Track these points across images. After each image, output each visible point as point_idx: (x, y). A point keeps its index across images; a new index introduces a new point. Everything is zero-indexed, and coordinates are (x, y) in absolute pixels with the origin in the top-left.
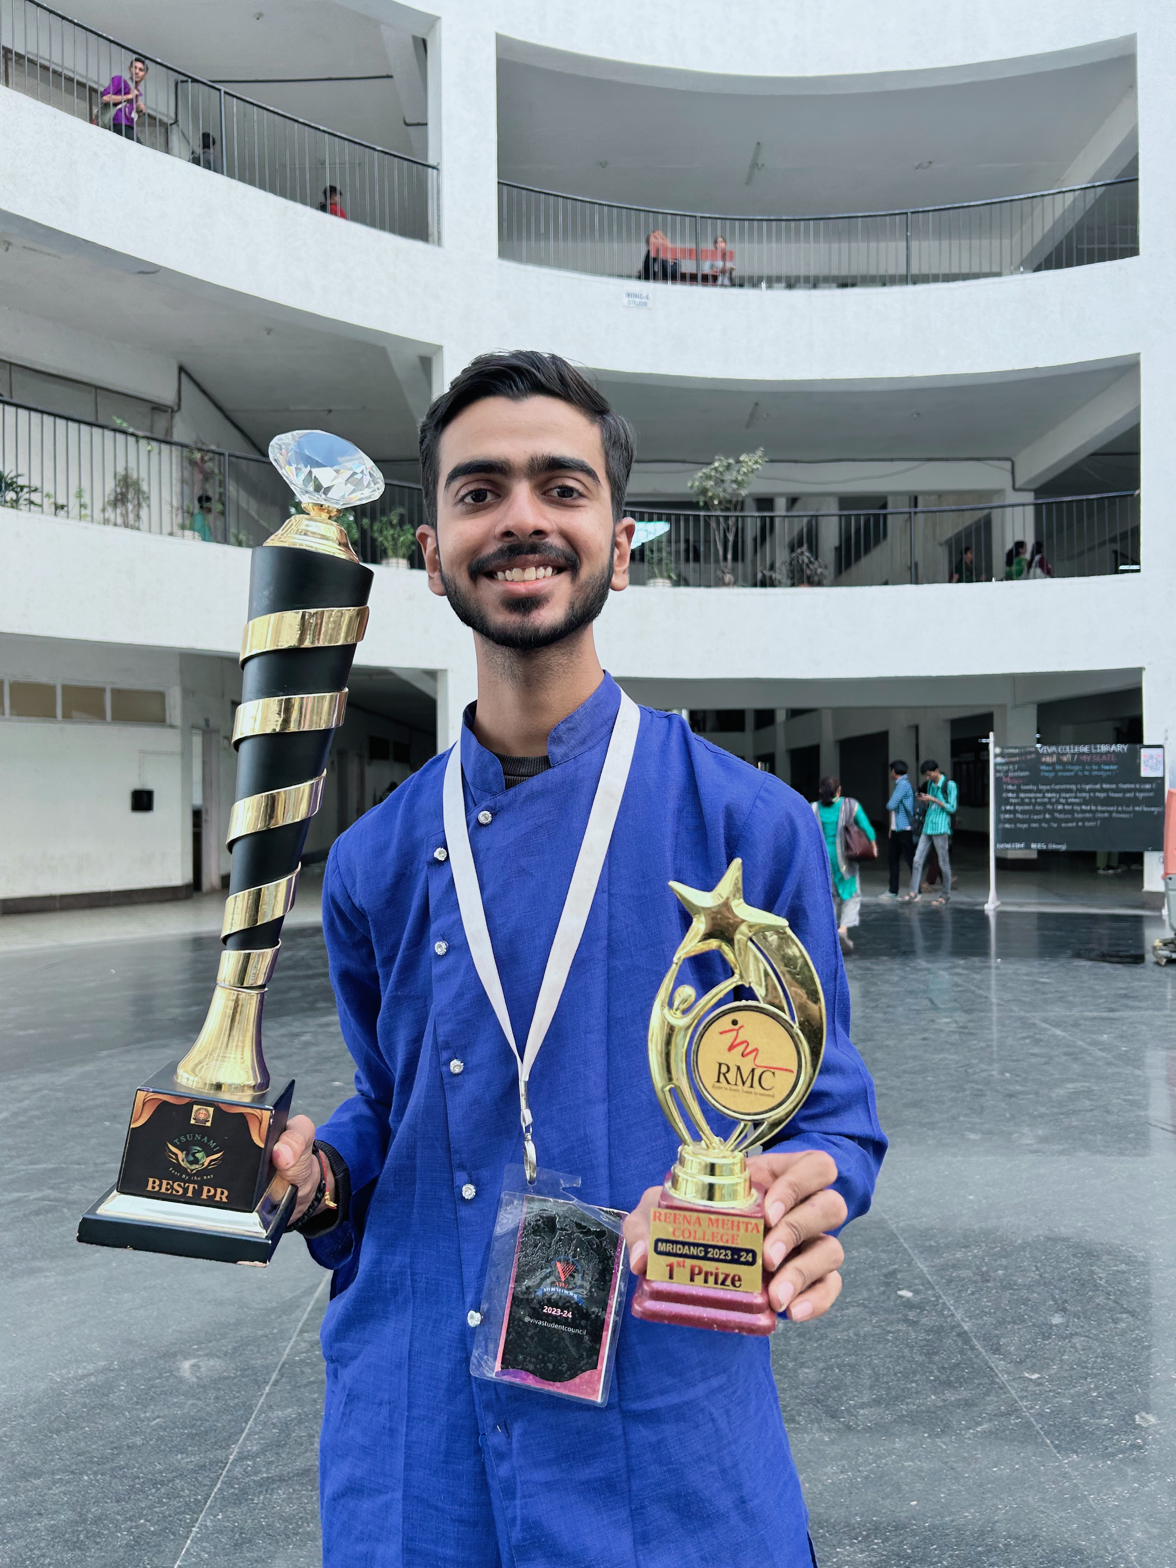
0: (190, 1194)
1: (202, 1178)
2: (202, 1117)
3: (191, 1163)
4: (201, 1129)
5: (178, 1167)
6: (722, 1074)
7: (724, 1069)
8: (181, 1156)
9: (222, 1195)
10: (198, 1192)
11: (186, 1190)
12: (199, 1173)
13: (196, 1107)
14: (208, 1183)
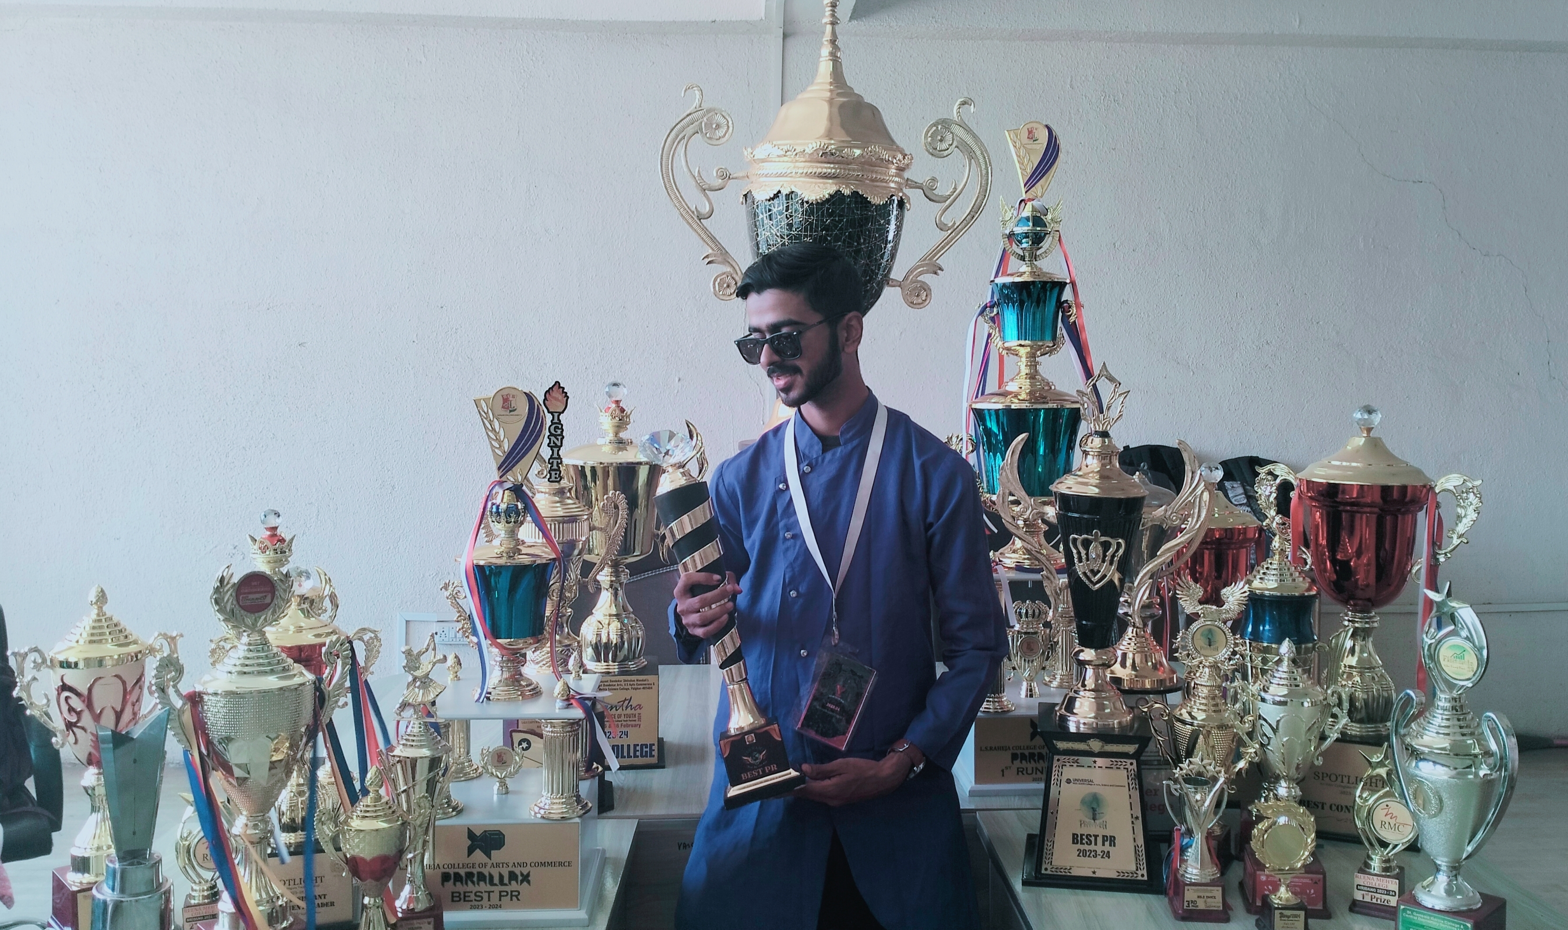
0: (761, 773)
1: (762, 765)
2: (750, 739)
3: (755, 760)
4: (752, 745)
5: (751, 764)
6: (1383, 824)
7: (1383, 823)
8: (750, 759)
9: (774, 767)
10: (764, 771)
11: (758, 772)
12: (761, 763)
13: (746, 737)
14: (766, 765)
